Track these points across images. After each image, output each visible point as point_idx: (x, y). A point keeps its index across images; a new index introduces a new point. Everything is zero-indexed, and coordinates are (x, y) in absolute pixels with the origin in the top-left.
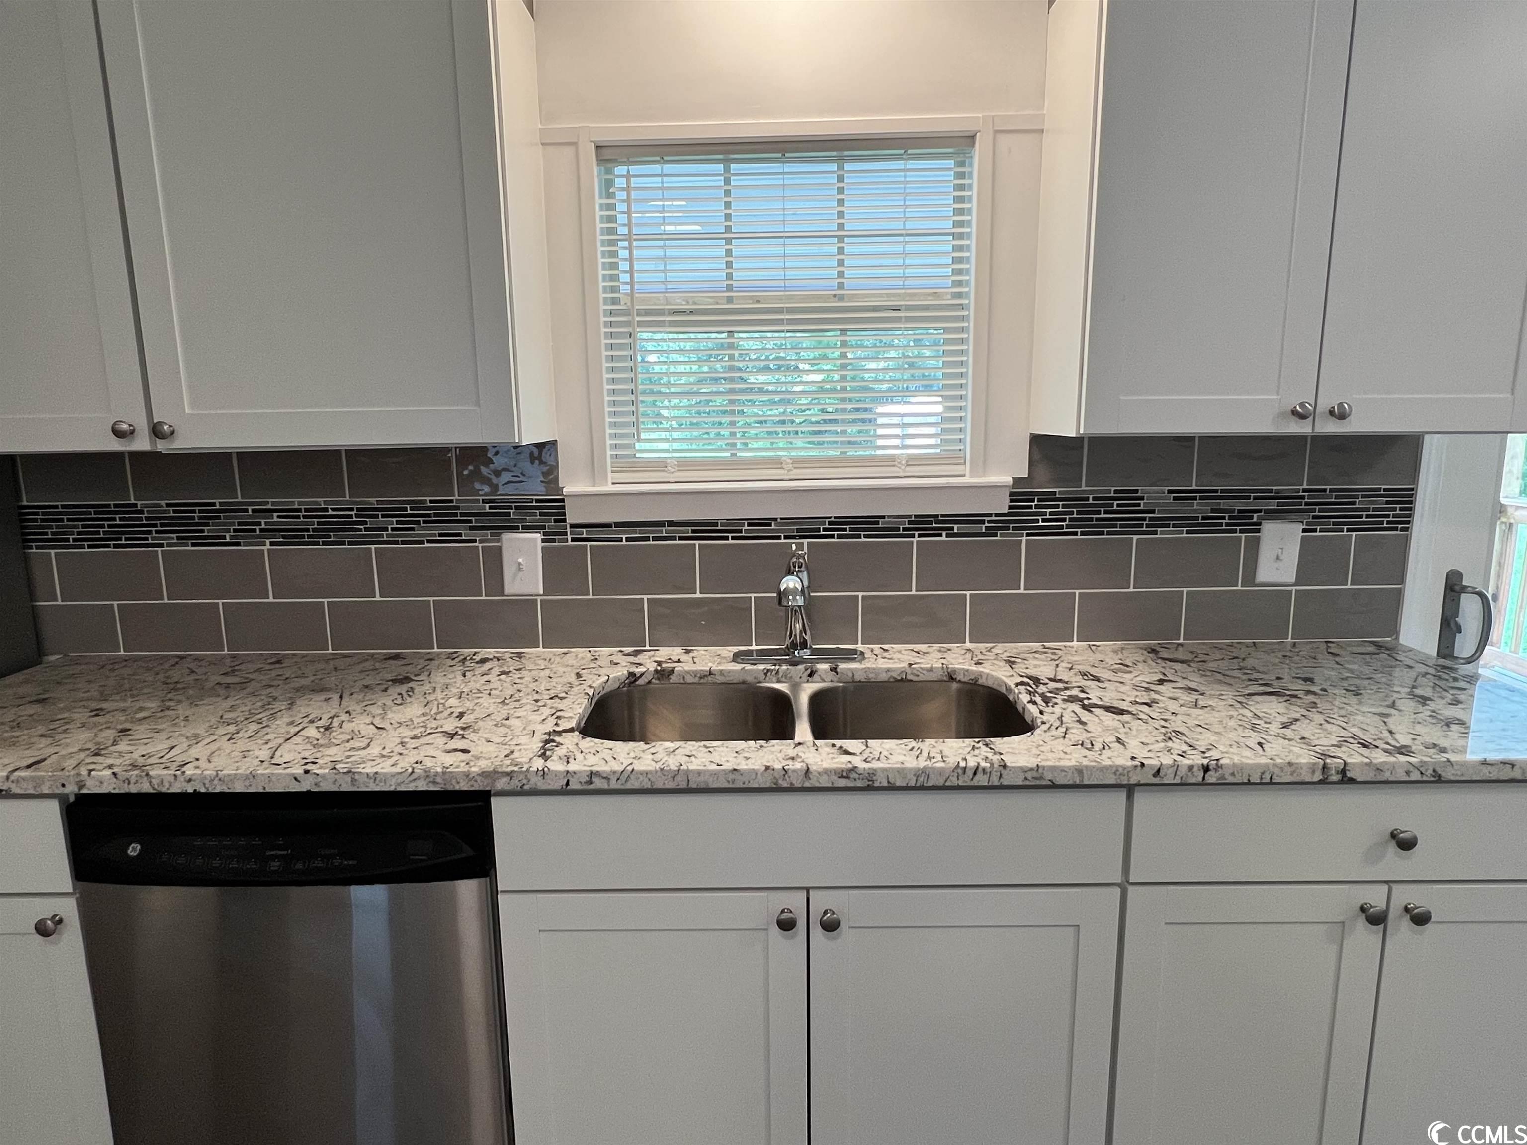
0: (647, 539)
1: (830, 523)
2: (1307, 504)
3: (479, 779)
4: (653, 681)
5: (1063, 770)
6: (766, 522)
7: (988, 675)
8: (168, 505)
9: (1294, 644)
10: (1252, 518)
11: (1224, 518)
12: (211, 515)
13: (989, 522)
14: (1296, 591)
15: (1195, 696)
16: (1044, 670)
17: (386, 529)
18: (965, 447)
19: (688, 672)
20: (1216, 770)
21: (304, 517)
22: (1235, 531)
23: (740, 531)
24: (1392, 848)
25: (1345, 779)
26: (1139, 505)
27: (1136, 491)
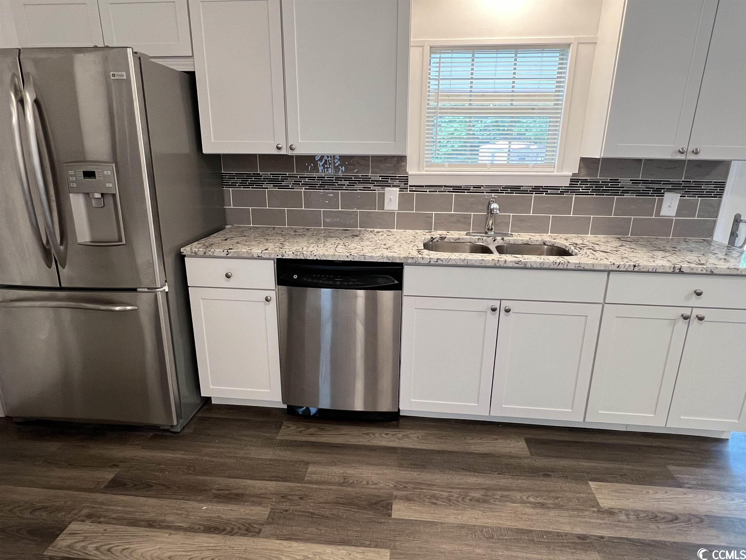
0: (436, 192)
1: (503, 188)
2: (683, 187)
3: (403, 259)
4: (439, 241)
5: (588, 264)
6: (479, 187)
7: (558, 242)
8: (270, 174)
9: (672, 239)
10: (661, 191)
11: (650, 191)
12: (285, 178)
13: (562, 189)
14: (675, 219)
15: (633, 250)
16: (579, 242)
17: (345, 185)
18: (555, 162)
19: (451, 238)
20: (638, 267)
21: (317, 180)
22: (654, 196)
23: (470, 190)
24: (695, 295)
25: (681, 272)
26: (618, 185)
27: (618, 180)
